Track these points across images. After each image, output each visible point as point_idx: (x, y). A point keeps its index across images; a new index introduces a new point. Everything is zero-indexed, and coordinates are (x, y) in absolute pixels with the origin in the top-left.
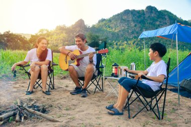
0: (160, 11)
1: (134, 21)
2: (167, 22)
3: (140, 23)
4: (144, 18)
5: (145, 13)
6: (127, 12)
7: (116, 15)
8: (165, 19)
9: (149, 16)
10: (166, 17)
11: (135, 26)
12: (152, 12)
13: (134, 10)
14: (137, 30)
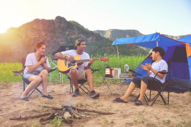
0: (69, 22)
1: (44, 30)
2: (75, 32)
3: (50, 32)
4: (54, 28)
5: (55, 23)
6: (37, 21)
7: (26, 24)
8: (74, 29)
9: (59, 26)
10: (75, 27)
11: (46, 35)
12: (61, 22)
13: (44, 20)
14: (48, 39)
